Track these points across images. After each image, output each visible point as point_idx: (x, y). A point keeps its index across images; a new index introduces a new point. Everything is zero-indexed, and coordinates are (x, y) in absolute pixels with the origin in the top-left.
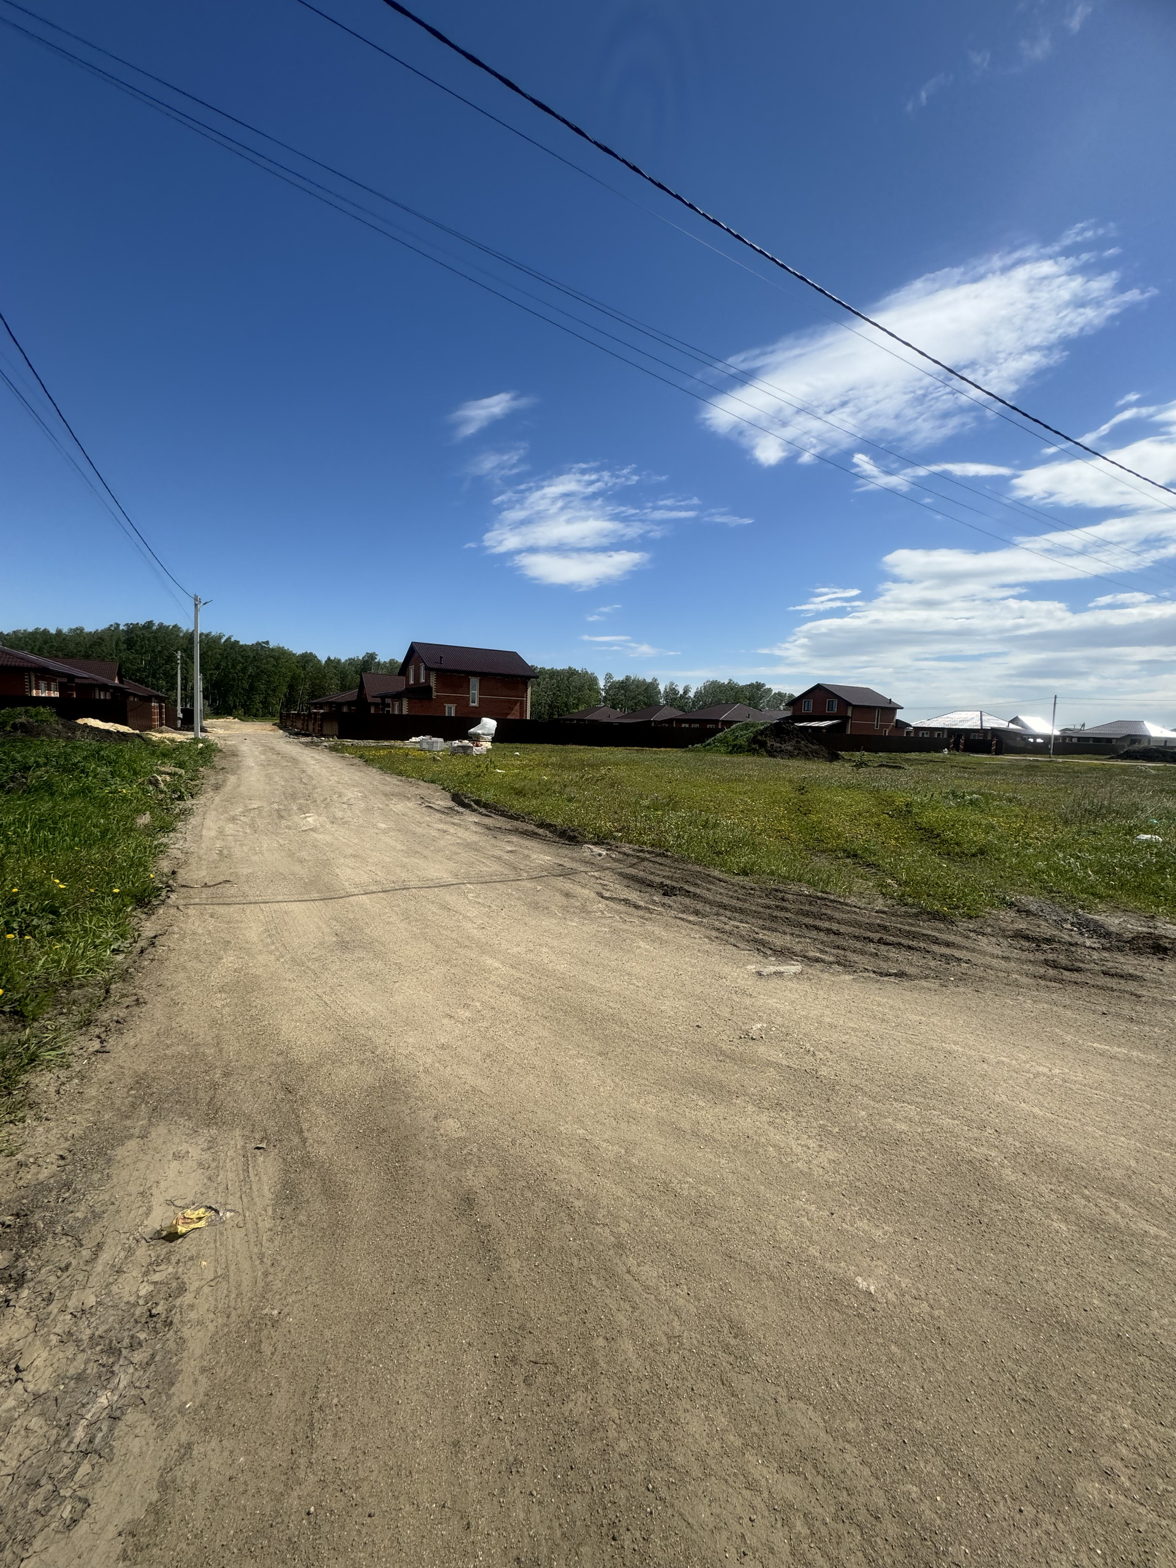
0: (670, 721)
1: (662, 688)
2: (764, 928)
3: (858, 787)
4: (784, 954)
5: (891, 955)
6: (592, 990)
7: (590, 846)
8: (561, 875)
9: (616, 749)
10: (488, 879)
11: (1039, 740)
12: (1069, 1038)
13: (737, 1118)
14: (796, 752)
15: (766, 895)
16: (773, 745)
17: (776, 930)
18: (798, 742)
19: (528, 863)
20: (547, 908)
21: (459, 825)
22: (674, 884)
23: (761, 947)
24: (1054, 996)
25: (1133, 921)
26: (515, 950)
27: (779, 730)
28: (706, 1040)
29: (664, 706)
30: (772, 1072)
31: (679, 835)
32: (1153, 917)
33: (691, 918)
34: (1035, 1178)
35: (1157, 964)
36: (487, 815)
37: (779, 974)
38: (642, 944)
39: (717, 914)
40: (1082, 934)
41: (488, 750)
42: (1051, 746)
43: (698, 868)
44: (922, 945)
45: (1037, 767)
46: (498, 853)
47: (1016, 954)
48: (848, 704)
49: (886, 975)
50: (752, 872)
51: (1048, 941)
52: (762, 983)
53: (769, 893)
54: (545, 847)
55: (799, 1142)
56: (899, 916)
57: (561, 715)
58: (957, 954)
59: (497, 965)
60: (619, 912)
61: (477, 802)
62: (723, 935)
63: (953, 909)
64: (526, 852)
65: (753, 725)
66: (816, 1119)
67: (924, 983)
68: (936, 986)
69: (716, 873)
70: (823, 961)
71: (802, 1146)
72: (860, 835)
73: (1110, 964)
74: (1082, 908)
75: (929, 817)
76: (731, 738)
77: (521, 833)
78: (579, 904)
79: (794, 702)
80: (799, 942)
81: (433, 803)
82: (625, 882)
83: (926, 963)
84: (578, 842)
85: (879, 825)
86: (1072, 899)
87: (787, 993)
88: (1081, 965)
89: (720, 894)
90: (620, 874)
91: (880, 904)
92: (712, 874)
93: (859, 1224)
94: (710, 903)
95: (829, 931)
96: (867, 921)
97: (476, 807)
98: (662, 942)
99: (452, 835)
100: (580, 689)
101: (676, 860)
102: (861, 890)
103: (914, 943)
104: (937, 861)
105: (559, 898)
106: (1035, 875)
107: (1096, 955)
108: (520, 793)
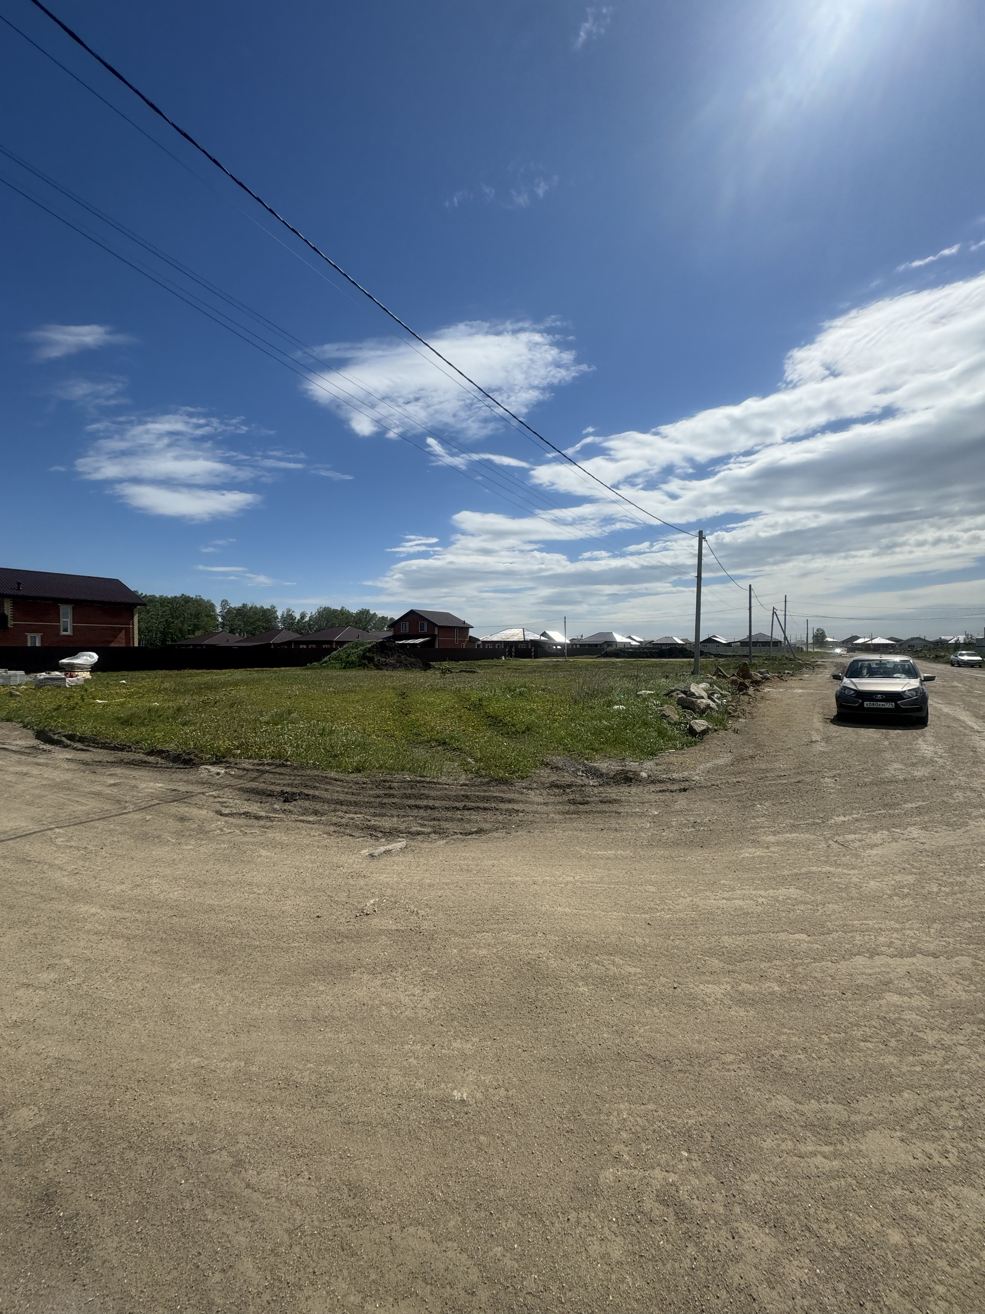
0: (289, 643)
1: (279, 614)
2: (375, 815)
3: (443, 689)
4: (391, 834)
5: (473, 817)
6: (212, 909)
7: (207, 767)
8: (173, 801)
9: (235, 671)
10: (84, 819)
11: (559, 647)
12: (583, 852)
13: (354, 991)
14: (398, 664)
15: (376, 787)
16: (379, 660)
17: (385, 815)
18: (399, 656)
19: (135, 793)
20: (158, 837)
21: (47, 765)
22: (295, 790)
23: (373, 832)
24: (575, 824)
25: (614, 764)
26: (118, 888)
27: (383, 647)
28: (326, 927)
29: (283, 629)
30: (384, 940)
31: (298, 745)
32: (624, 759)
33: (311, 819)
34: (568, 960)
35: (628, 790)
36: (82, 750)
37: (388, 852)
38: (264, 853)
39: (335, 811)
40: (588, 777)
41: (86, 680)
42: (565, 651)
43: (316, 772)
44: (493, 805)
45: (559, 665)
46: (97, 788)
47: (552, 799)
48: (435, 625)
49: (470, 834)
50: (364, 768)
51: (569, 786)
52: (374, 864)
53: (378, 784)
54: (157, 775)
55: (407, 993)
56: (476, 786)
57: (175, 641)
58: (516, 807)
59: (93, 910)
60: (239, 827)
61: (71, 737)
62: (341, 829)
63: (512, 774)
64: (133, 782)
65: (362, 645)
66: (420, 969)
67: (496, 834)
68: (504, 835)
69: (333, 774)
70: (423, 833)
71: (409, 996)
72: (446, 726)
73: (604, 795)
74: (587, 759)
75: (494, 708)
76: (344, 656)
77: (128, 763)
78: (196, 826)
79: (394, 624)
80: (403, 821)
81: (9, 744)
82: (245, 796)
83: (496, 819)
84: (194, 764)
85: (461, 717)
86: (581, 754)
87: (395, 867)
88: (588, 799)
89: (337, 792)
90: (240, 789)
91: (463, 779)
92: (329, 775)
93: (455, 1045)
94: (328, 802)
95: (427, 807)
96: (454, 794)
97: (69, 742)
98: (283, 846)
99: (35, 777)
100: (197, 616)
101: (296, 768)
102: (450, 770)
103: (487, 805)
104: (500, 740)
105: (173, 824)
106: (560, 741)
107: (596, 790)
108: (126, 722)
